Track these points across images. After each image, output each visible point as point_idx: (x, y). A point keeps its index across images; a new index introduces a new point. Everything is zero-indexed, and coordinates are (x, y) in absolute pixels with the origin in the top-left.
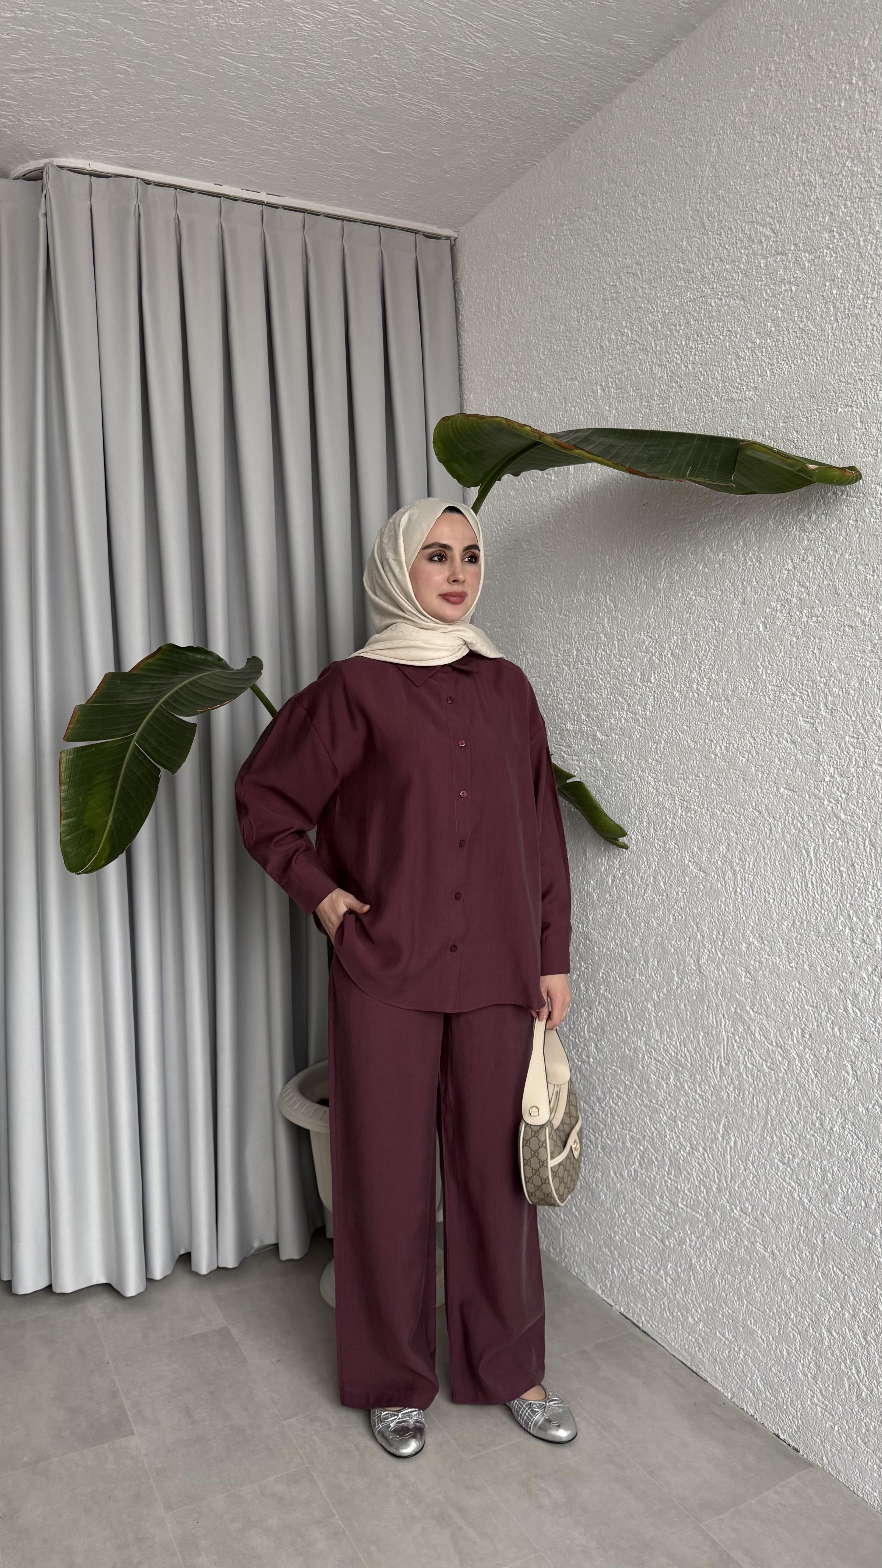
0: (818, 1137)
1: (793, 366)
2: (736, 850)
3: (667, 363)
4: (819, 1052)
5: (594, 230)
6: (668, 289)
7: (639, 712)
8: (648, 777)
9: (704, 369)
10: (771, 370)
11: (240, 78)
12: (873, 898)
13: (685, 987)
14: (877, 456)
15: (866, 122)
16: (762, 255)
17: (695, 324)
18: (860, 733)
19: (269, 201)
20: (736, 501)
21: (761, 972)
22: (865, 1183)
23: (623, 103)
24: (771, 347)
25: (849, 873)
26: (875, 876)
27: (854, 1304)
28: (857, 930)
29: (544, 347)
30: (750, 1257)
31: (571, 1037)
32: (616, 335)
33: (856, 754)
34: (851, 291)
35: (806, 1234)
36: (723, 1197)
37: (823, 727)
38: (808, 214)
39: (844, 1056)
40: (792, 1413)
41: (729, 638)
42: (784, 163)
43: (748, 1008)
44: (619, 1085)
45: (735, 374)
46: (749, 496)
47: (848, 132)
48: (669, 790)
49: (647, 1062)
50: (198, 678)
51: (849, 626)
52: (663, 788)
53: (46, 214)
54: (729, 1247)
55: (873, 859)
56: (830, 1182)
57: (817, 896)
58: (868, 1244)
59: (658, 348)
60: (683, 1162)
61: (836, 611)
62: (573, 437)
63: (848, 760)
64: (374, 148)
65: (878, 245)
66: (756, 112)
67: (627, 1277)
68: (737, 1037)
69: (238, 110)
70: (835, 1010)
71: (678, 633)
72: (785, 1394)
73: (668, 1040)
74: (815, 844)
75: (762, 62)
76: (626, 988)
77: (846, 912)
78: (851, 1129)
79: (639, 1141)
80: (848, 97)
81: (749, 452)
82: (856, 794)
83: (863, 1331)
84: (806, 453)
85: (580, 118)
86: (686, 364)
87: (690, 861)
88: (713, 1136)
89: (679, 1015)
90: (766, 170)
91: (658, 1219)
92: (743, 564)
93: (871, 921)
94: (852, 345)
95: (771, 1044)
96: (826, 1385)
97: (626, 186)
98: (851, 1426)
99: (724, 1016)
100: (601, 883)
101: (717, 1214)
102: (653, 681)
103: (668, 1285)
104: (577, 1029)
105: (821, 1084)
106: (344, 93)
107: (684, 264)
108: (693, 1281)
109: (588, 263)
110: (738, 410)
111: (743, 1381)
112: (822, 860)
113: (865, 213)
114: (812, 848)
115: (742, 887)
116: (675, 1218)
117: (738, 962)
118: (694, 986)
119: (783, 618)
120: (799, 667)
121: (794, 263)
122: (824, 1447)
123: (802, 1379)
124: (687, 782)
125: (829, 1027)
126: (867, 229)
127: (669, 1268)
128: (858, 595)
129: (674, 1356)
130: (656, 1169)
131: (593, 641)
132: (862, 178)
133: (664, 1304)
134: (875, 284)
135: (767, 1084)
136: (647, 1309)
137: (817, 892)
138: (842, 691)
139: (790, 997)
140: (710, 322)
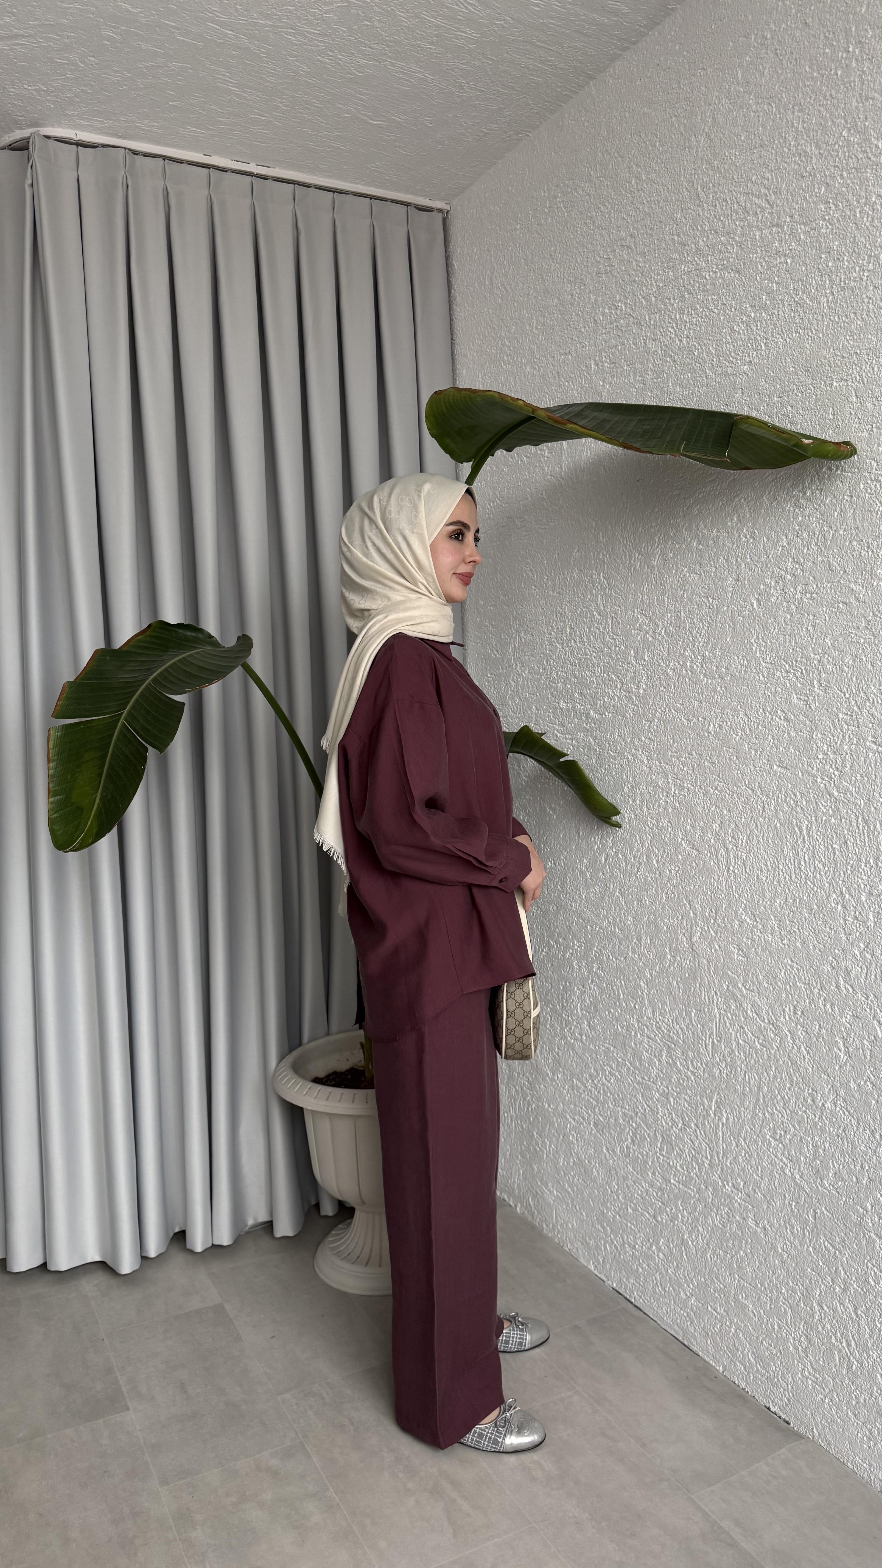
0: (810, 1113)
1: (788, 340)
2: (729, 828)
3: (662, 337)
4: (812, 1028)
5: (587, 202)
6: (662, 263)
7: (632, 690)
8: (641, 755)
9: (698, 343)
10: (766, 344)
11: (229, 45)
12: (865, 875)
13: (678, 964)
14: (872, 430)
15: (863, 90)
16: (757, 226)
17: (689, 297)
18: (854, 709)
19: (259, 172)
20: (730, 476)
21: (753, 950)
22: (857, 1159)
23: (617, 71)
24: (766, 320)
25: (842, 850)
26: (868, 853)
27: (844, 1279)
28: (850, 908)
29: (537, 321)
30: (742, 1232)
31: (564, 1015)
32: (609, 308)
33: (849, 732)
34: (846, 264)
35: (798, 1210)
36: (715, 1173)
37: (817, 704)
38: (804, 185)
39: (836, 1033)
40: (783, 1386)
41: (723, 616)
42: (780, 134)
43: (740, 985)
44: (611, 1062)
45: (730, 348)
46: (743, 471)
47: (845, 101)
48: (662, 768)
49: (639, 1039)
50: (188, 656)
51: (843, 603)
52: (656, 766)
53: (32, 185)
54: (721, 1222)
55: (866, 836)
56: (821, 1158)
57: (810, 873)
58: (859, 1219)
59: (652, 322)
60: (675, 1138)
61: (831, 587)
62: (567, 411)
63: (841, 737)
64: (365, 118)
65: (874, 216)
66: (752, 81)
67: (620, 1252)
68: (729, 1014)
69: (227, 79)
70: (827, 988)
71: (672, 610)
72: (776, 1367)
73: (660, 1017)
74: (808, 821)
75: (757, 29)
76: (618, 966)
77: (839, 889)
78: (843, 1105)
79: (631, 1118)
80: (844, 65)
81: (743, 427)
82: (849, 771)
83: (854, 1305)
84: (801, 427)
85: (573, 87)
86: (680, 338)
87: (683, 839)
88: (705, 1112)
89: (671, 993)
90: (762, 140)
91: (651, 1195)
92: (737, 541)
93: (863, 898)
94: (847, 318)
95: (763, 1021)
96: (817, 1358)
97: (619, 156)
98: (841, 1398)
99: (716, 993)
100: (593, 862)
101: (709, 1190)
102: (646, 659)
103: (660, 1261)
104: (570, 1007)
105: (813, 1061)
106: (333, 60)
107: (679, 236)
108: (685, 1257)
109: (582, 235)
110: (733, 384)
111: (734, 1355)
112: (815, 838)
113: (862, 184)
114: (805, 825)
115: (735, 865)
116: (667, 1194)
117: (730, 939)
118: (686, 964)
119: (777, 594)
120: (793, 644)
121: (790, 235)
122: (814, 1419)
123: (793, 1353)
124: (680, 760)
125: (821, 1004)
126: (864, 200)
127: (661, 1243)
128: (852, 572)
129: (666, 1330)
130: (649, 1146)
131: (586, 619)
132: (859, 149)
133: (656, 1278)
134: (871, 256)
135: (758, 1060)
136: (640, 1284)
137: (810, 870)
138: (836, 668)
139: (783, 974)
140: (705, 296)
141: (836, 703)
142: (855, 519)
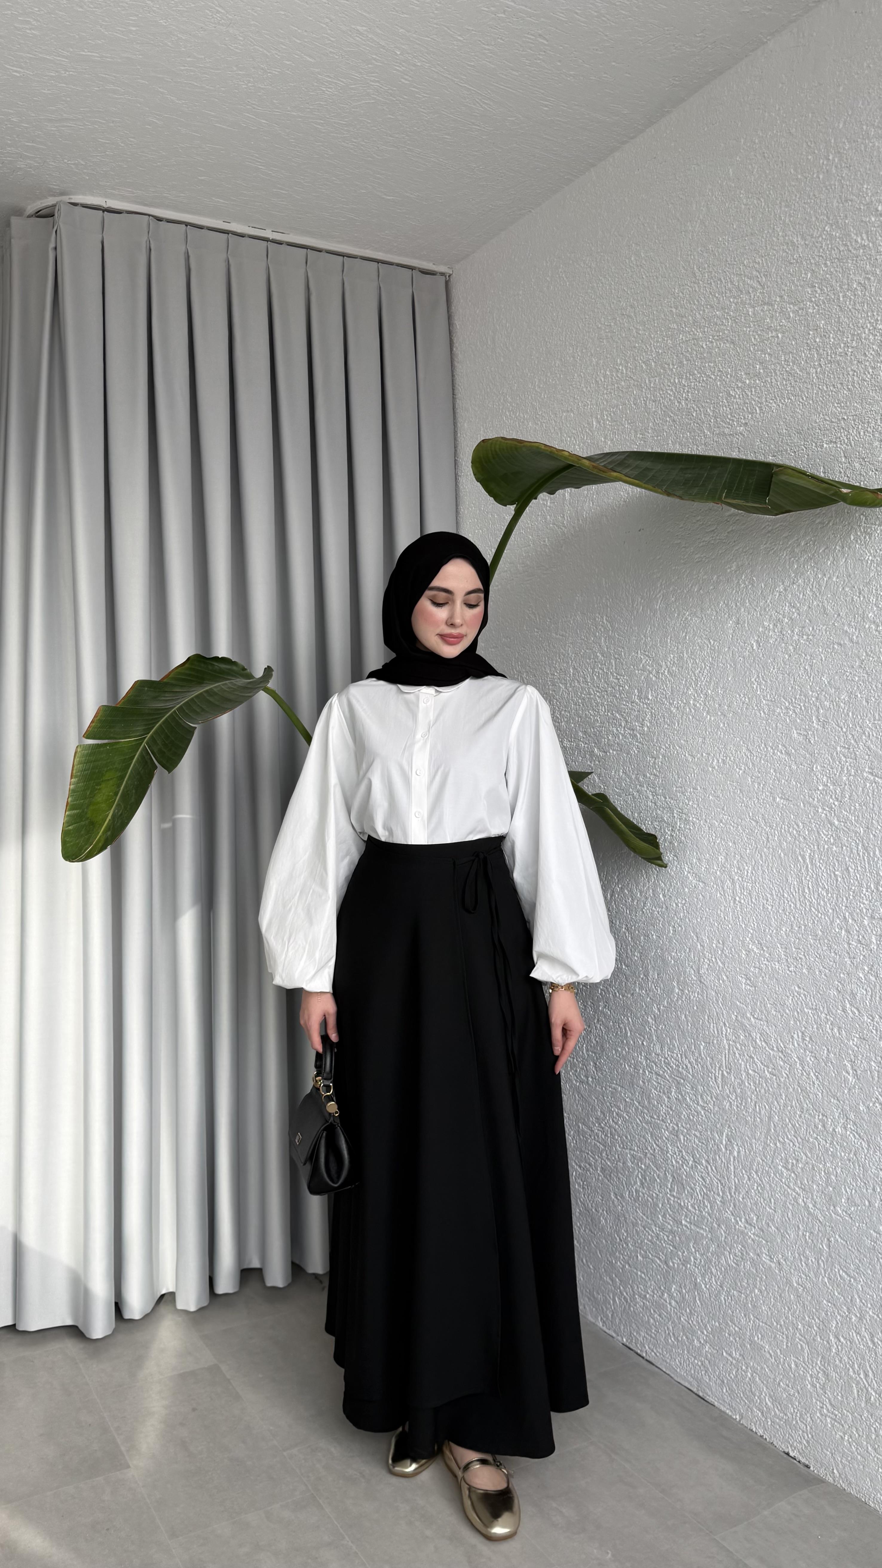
0: (821, 1140)
1: (781, 405)
2: (735, 860)
3: (661, 399)
4: (819, 1053)
5: (589, 274)
6: (661, 332)
7: (636, 728)
8: (646, 791)
9: (697, 407)
10: (760, 408)
11: (261, 132)
12: (867, 900)
13: (686, 998)
16: (750, 304)
17: (688, 363)
18: (851, 743)
19: (274, 237)
21: (761, 979)
22: (868, 1182)
23: (616, 161)
24: (760, 387)
25: (844, 877)
26: (869, 879)
28: (853, 932)
30: (756, 1270)
32: (610, 371)
33: (847, 764)
34: (832, 340)
35: (812, 1240)
36: (727, 1210)
37: (816, 738)
38: (792, 270)
39: (844, 1057)
40: (801, 1428)
41: (724, 656)
43: (749, 1015)
44: (619, 1103)
45: (727, 410)
48: (667, 803)
49: (648, 1077)
51: (838, 644)
52: (661, 801)
53: (55, 248)
54: (735, 1261)
55: (866, 862)
56: (833, 1184)
57: (814, 900)
59: (652, 385)
60: (686, 1177)
61: (825, 630)
63: (841, 770)
66: (742, 178)
67: (630, 1305)
68: (738, 1045)
70: (833, 1011)
71: (675, 652)
72: (794, 1408)
73: (669, 1053)
74: (811, 850)
75: (746, 134)
77: (842, 914)
78: (853, 1128)
79: (640, 1159)
80: (825, 171)
82: (848, 801)
83: (870, 1332)
85: (575, 172)
86: (679, 400)
87: (689, 872)
88: (716, 1147)
89: (680, 1027)
90: (752, 229)
91: (661, 1240)
92: (736, 587)
93: (866, 923)
95: (773, 1050)
98: (861, 1433)
99: (725, 1024)
101: (721, 1228)
102: (650, 698)
103: (673, 1309)
105: (823, 1087)
107: (676, 309)
108: (698, 1302)
109: (582, 305)
111: (751, 1401)
112: (818, 866)
114: (808, 855)
115: (741, 896)
116: (679, 1237)
117: (738, 970)
118: (694, 996)
119: (775, 636)
120: (793, 684)
121: (780, 311)
122: (834, 1459)
123: (811, 1391)
124: (685, 795)
125: (827, 1028)
127: (673, 1290)
128: (846, 615)
129: (679, 1382)
130: (659, 1187)
131: (590, 660)
133: (668, 1328)
135: (769, 1090)
136: (651, 1337)
137: (814, 897)
138: (833, 705)
139: (790, 1001)
140: (702, 363)
141: (834, 737)
142: (847, 568)
